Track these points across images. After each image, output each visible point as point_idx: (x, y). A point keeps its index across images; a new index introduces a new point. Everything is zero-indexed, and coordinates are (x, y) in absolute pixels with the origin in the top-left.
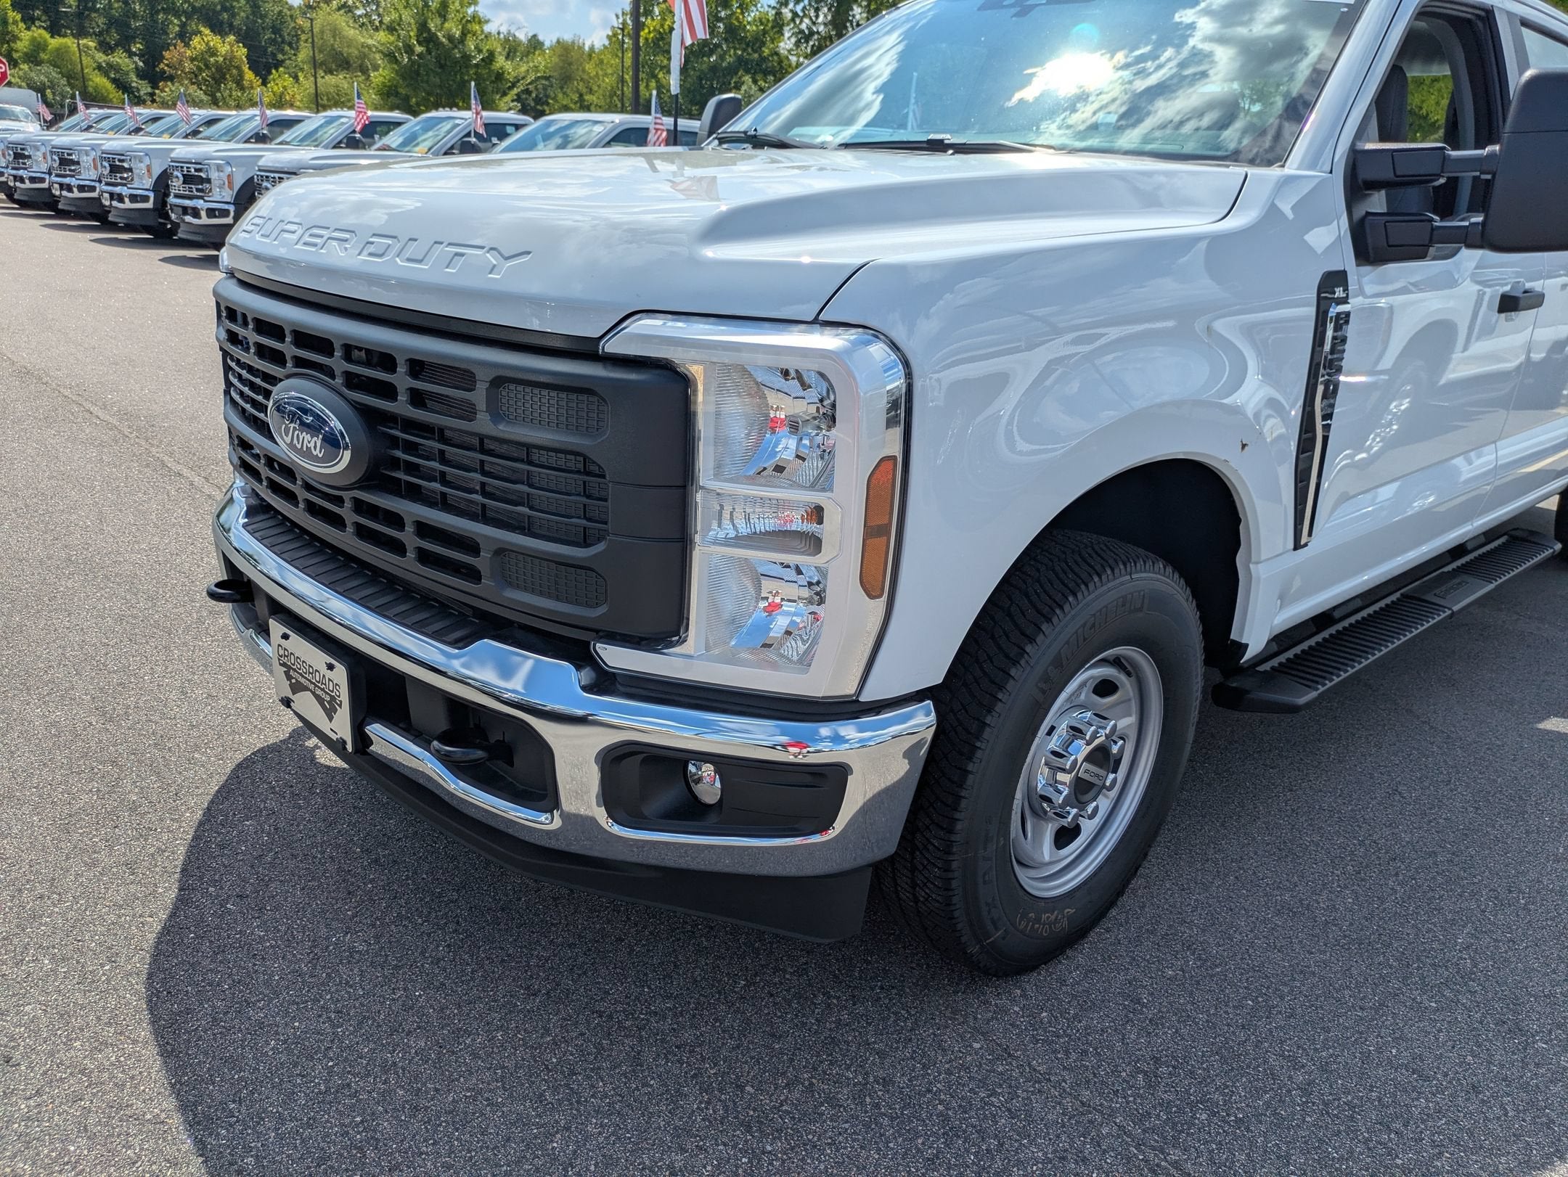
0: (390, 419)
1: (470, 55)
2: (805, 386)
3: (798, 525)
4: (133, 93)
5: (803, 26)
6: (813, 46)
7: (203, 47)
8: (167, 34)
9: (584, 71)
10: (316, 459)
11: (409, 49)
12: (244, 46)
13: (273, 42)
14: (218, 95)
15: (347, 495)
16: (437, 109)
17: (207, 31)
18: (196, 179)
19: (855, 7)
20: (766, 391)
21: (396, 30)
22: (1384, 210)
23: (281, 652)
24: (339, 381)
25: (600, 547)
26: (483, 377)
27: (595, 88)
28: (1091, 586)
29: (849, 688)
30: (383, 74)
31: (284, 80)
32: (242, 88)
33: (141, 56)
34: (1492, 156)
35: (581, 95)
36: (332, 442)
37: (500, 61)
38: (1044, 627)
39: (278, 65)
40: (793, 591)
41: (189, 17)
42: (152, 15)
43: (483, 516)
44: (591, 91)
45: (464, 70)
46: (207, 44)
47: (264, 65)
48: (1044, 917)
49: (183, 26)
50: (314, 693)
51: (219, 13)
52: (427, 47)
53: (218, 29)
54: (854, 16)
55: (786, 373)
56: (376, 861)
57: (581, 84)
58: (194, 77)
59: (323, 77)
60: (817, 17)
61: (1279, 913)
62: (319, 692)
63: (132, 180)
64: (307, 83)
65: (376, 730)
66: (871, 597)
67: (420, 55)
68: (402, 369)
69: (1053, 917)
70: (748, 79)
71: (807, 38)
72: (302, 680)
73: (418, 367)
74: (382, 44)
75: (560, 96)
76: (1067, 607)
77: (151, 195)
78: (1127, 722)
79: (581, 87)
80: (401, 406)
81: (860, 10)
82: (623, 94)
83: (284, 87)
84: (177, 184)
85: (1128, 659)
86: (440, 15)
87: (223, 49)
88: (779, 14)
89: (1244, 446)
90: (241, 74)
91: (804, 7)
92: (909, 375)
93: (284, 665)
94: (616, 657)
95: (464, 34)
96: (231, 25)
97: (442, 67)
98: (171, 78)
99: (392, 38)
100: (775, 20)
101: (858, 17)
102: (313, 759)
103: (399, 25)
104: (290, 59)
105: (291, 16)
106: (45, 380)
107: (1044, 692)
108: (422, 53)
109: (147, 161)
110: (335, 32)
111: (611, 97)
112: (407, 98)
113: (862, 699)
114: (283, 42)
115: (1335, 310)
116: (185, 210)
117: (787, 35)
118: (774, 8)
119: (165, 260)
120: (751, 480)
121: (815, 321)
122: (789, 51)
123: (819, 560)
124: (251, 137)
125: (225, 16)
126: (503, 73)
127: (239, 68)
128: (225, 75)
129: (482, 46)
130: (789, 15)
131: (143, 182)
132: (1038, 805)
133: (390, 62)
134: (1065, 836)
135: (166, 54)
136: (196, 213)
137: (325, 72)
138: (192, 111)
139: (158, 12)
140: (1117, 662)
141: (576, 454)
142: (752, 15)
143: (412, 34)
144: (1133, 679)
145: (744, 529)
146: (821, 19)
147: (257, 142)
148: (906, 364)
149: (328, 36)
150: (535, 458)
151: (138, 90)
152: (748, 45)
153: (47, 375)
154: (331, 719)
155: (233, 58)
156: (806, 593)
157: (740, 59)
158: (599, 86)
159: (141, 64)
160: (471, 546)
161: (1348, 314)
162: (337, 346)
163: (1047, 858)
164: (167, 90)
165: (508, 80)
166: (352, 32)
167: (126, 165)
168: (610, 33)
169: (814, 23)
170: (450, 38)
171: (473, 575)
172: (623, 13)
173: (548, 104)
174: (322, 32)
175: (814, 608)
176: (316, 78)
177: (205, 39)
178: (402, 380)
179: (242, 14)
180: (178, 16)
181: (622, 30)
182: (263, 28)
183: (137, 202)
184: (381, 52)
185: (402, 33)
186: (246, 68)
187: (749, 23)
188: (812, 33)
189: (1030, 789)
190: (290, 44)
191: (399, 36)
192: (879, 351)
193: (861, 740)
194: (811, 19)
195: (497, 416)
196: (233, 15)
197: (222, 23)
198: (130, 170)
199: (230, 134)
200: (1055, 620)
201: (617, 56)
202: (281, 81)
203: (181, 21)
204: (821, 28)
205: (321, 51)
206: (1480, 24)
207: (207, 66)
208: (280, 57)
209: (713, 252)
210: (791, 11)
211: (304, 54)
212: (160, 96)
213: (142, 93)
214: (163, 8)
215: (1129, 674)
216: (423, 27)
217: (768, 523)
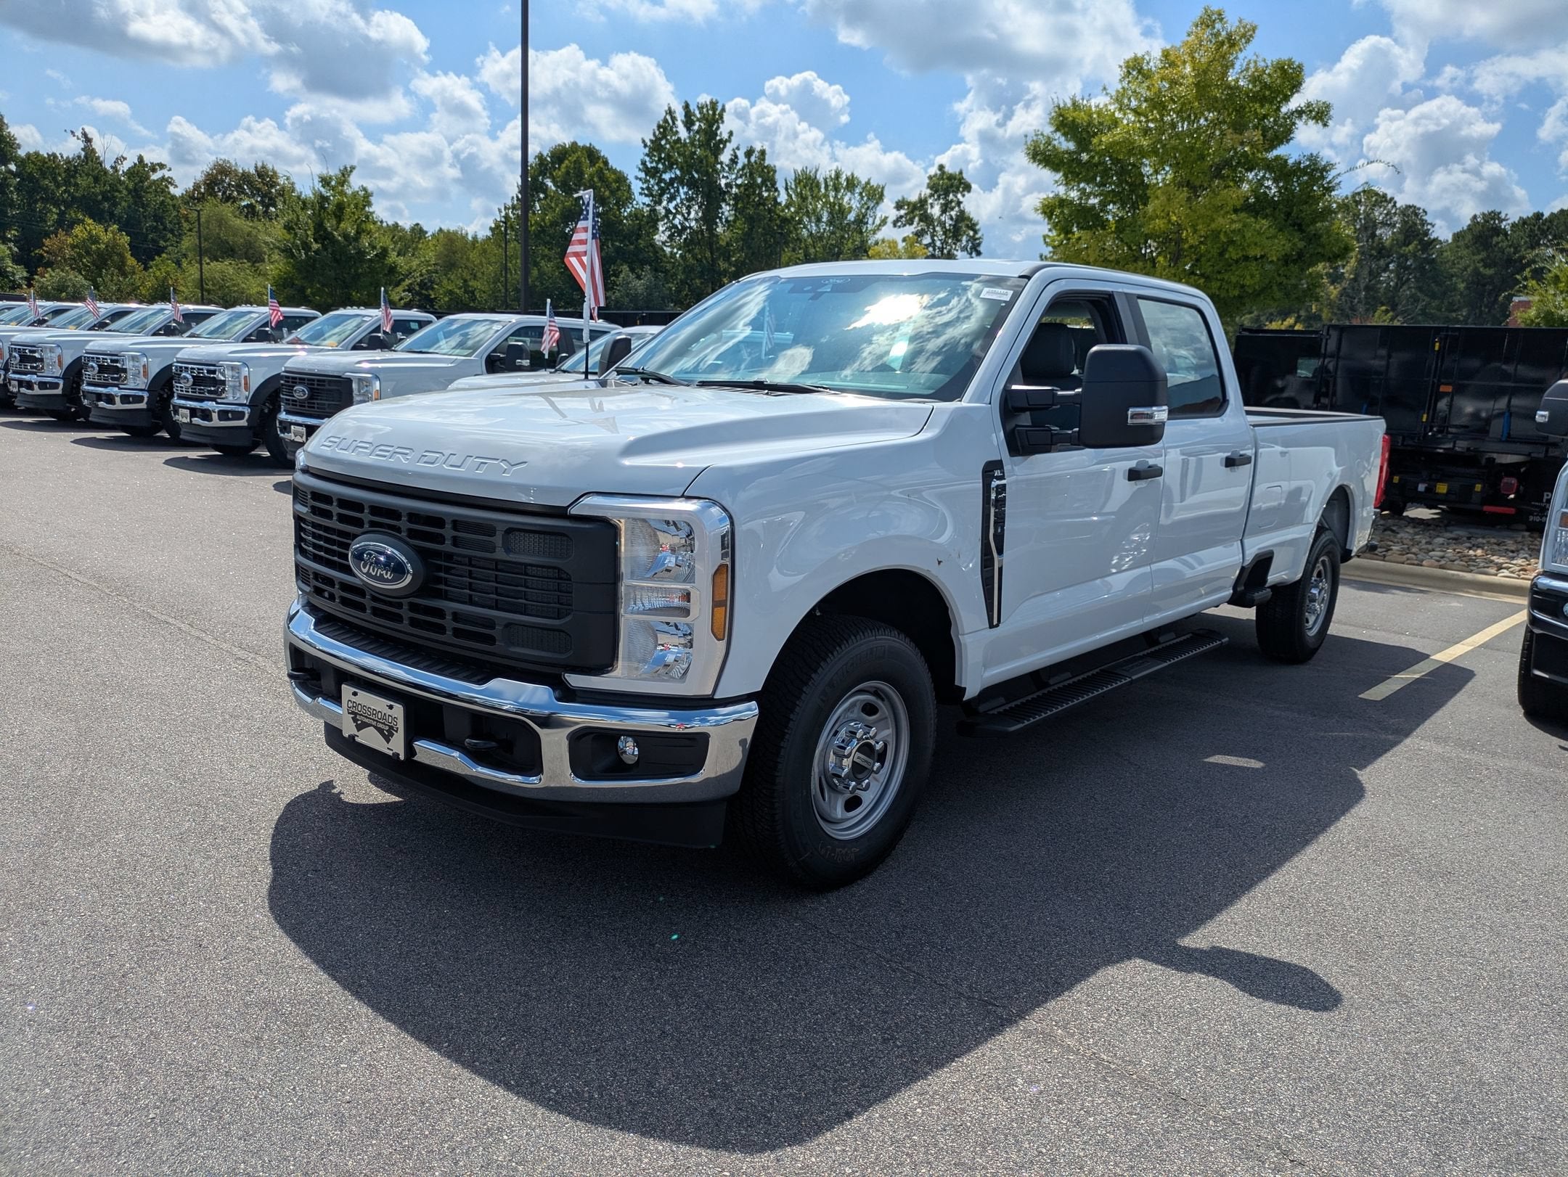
0: (437, 554)
1: (364, 252)
2: (678, 529)
3: (676, 602)
4: (7, 277)
5: (676, 222)
6: (685, 239)
7: (85, 235)
8: (46, 222)
9: (468, 259)
10: (387, 581)
11: (306, 246)
12: (127, 235)
13: (155, 229)
14: (99, 280)
15: (405, 601)
16: (345, 307)
17: (90, 221)
18: (112, 369)
19: (723, 205)
20: (658, 533)
21: (293, 229)
22: (1030, 424)
23: (350, 705)
24: (404, 534)
25: (568, 619)
26: (500, 529)
27: (479, 275)
28: (850, 642)
29: (709, 692)
30: (275, 266)
31: (168, 266)
32: (124, 274)
33: (16, 242)
34: (1077, 395)
35: (465, 281)
36: (399, 570)
37: (393, 257)
38: (822, 664)
39: (160, 251)
40: (676, 640)
41: (68, 206)
42: (30, 205)
43: (496, 607)
44: (475, 277)
45: (358, 265)
46: (89, 233)
47: (146, 252)
48: (838, 850)
49: (61, 214)
50: (376, 728)
51: (100, 203)
52: (323, 244)
53: (98, 217)
54: (723, 213)
55: (668, 523)
56: (401, 851)
57: (466, 271)
58: (75, 264)
59: (208, 264)
60: (689, 213)
61: (996, 860)
62: (380, 726)
63: (42, 368)
64: (193, 271)
65: (421, 745)
66: (719, 640)
67: (317, 252)
68: (448, 526)
69: (844, 852)
70: (625, 268)
71: (680, 233)
72: (366, 720)
73: (457, 524)
74: (279, 241)
75: (445, 281)
76: (835, 653)
77: (61, 382)
78: (888, 733)
79: (466, 275)
80: (447, 547)
81: (728, 208)
82: (506, 280)
83: (168, 273)
84: (91, 373)
85: (882, 691)
86: (336, 216)
87: (106, 237)
88: (653, 211)
89: (939, 562)
90: (123, 262)
91: (677, 205)
92: (732, 523)
93: (352, 713)
94: (576, 680)
95: (358, 233)
96: (112, 215)
97: (337, 261)
98: (49, 264)
99: (288, 236)
100: (649, 216)
101: (726, 213)
102: (340, 799)
103: (296, 224)
104: (172, 245)
105: (174, 206)
106: (16, 551)
107: (823, 701)
108: (318, 249)
109: (58, 351)
110: (221, 222)
111: (495, 283)
112: (302, 290)
113: (716, 697)
114: (165, 229)
115: (995, 483)
116: (99, 397)
117: (661, 229)
118: (648, 205)
119: (76, 442)
120: (652, 579)
121: (683, 496)
122: (664, 243)
123: (688, 620)
124: (160, 329)
125: (106, 205)
126: (396, 266)
127: (122, 256)
128: (107, 260)
129: (375, 243)
130: (663, 212)
131: (53, 371)
132: (830, 781)
133: (287, 257)
134: (853, 803)
135: (47, 242)
136: (110, 399)
137: (210, 258)
138: (99, 304)
139: (36, 202)
140: (876, 693)
141: (554, 568)
142: (628, 210)
143: (309, 233)
144: (886, 702)
145: (648, 606)
146: (692, 215)
147: (166, 334)
148: (731, 518)
149: (213, 225)
150: (529, 572)
151: (14, 274)
152: (625, 238)
153: (17, 547)
154: (388, 741)
155: (115, 245)
156: (682, 641)
157: (618, 250)
158: (483, 273)
159: (16, 249)
160: (490, 624)
161: (1004, 486)
162: (404, 513)
163: (839, 816)
164: (48, 278)
165: (400, 273)
166: (238, 221)
167: (37, 355)
168: (493, 226)
169: (686, 219)
170: (346, 236)
171: (490, 640)
172: (505, 208)
173: (433, 289)
174: (208, 222)
175: (688, 650)
176: (201, 264)
177: (88, 228)
178: (448, 532)
179: (124, 204)
180: (56, 205)
181: (505, 223)
182: (145, 217)
183: (47, 388)
184: (278, 248)
185: (300, 232)
186: (128, 255)
187: (626, 218)
188: (684, 228)
189: (824, 771)
190: (172, 231)
191: (296, 234)
192: (716, 510)
193: (716, 721)
194: (683, 215)
195: (508, 550)
196: (115, 205)
197: (103, 211)
198: (41, 360)
199: (139, 327)
200: (828, 660)
201: (500, 246)
202: (162, 267)
203: (60, 209)
204: (693, 224)
205: (205, 240)
206: (1105, 302)
207: (88, 253)
208: (162, 243)
209: (627, 462)
210: (664, 208)
211: (188, 242)
212: (39, 282)
213: (17, 277)
214: (42, 198)
215: (883, 700)
216: (319, 226)
217: (659, 602)
